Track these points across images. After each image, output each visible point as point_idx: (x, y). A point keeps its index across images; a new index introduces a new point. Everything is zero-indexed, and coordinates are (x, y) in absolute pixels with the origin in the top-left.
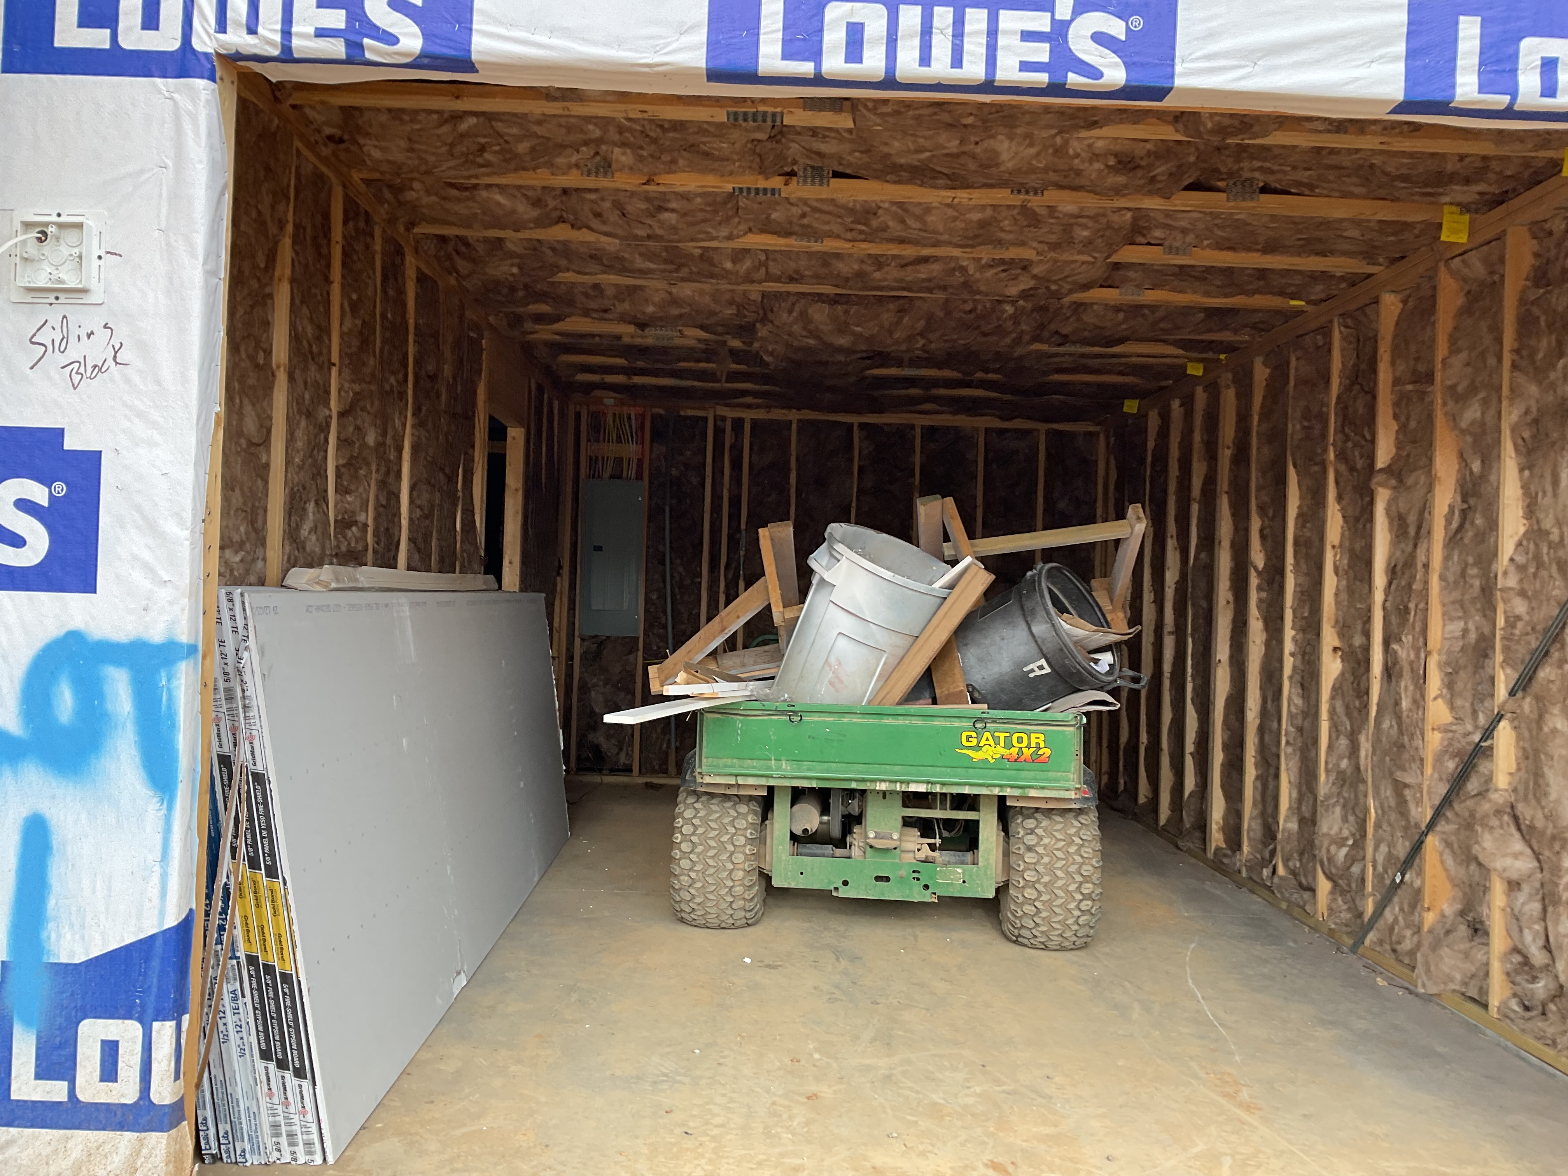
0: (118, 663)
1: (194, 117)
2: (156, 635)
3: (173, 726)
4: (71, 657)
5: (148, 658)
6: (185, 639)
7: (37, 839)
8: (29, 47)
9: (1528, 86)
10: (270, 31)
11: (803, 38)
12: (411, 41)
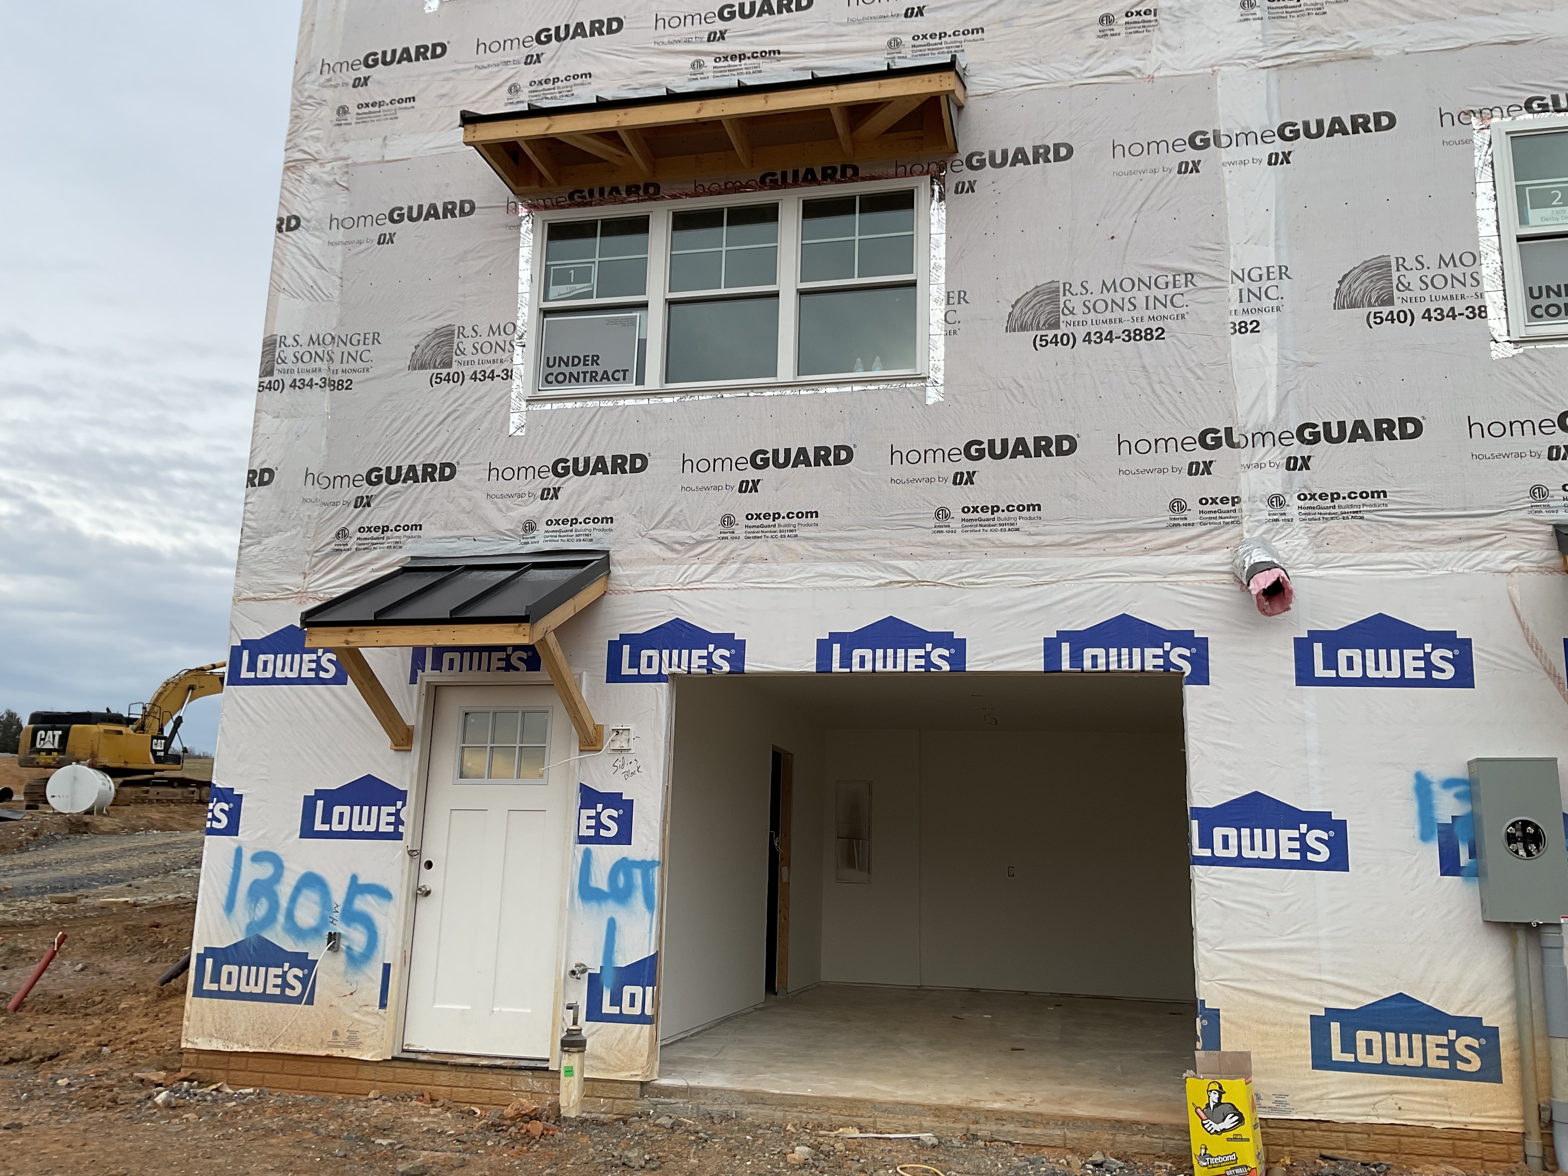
0: (637, 867)
1: (662, 694)
2: (649, 859)
3: (654, 888)
4: (623, 866)
5: (646, 866)
6: (657, 860)
7: (612, 926)
8: (614, 675)
9: (1087, 664)
10: (684, 667)
11: (846, 664)
12: (725, 668)
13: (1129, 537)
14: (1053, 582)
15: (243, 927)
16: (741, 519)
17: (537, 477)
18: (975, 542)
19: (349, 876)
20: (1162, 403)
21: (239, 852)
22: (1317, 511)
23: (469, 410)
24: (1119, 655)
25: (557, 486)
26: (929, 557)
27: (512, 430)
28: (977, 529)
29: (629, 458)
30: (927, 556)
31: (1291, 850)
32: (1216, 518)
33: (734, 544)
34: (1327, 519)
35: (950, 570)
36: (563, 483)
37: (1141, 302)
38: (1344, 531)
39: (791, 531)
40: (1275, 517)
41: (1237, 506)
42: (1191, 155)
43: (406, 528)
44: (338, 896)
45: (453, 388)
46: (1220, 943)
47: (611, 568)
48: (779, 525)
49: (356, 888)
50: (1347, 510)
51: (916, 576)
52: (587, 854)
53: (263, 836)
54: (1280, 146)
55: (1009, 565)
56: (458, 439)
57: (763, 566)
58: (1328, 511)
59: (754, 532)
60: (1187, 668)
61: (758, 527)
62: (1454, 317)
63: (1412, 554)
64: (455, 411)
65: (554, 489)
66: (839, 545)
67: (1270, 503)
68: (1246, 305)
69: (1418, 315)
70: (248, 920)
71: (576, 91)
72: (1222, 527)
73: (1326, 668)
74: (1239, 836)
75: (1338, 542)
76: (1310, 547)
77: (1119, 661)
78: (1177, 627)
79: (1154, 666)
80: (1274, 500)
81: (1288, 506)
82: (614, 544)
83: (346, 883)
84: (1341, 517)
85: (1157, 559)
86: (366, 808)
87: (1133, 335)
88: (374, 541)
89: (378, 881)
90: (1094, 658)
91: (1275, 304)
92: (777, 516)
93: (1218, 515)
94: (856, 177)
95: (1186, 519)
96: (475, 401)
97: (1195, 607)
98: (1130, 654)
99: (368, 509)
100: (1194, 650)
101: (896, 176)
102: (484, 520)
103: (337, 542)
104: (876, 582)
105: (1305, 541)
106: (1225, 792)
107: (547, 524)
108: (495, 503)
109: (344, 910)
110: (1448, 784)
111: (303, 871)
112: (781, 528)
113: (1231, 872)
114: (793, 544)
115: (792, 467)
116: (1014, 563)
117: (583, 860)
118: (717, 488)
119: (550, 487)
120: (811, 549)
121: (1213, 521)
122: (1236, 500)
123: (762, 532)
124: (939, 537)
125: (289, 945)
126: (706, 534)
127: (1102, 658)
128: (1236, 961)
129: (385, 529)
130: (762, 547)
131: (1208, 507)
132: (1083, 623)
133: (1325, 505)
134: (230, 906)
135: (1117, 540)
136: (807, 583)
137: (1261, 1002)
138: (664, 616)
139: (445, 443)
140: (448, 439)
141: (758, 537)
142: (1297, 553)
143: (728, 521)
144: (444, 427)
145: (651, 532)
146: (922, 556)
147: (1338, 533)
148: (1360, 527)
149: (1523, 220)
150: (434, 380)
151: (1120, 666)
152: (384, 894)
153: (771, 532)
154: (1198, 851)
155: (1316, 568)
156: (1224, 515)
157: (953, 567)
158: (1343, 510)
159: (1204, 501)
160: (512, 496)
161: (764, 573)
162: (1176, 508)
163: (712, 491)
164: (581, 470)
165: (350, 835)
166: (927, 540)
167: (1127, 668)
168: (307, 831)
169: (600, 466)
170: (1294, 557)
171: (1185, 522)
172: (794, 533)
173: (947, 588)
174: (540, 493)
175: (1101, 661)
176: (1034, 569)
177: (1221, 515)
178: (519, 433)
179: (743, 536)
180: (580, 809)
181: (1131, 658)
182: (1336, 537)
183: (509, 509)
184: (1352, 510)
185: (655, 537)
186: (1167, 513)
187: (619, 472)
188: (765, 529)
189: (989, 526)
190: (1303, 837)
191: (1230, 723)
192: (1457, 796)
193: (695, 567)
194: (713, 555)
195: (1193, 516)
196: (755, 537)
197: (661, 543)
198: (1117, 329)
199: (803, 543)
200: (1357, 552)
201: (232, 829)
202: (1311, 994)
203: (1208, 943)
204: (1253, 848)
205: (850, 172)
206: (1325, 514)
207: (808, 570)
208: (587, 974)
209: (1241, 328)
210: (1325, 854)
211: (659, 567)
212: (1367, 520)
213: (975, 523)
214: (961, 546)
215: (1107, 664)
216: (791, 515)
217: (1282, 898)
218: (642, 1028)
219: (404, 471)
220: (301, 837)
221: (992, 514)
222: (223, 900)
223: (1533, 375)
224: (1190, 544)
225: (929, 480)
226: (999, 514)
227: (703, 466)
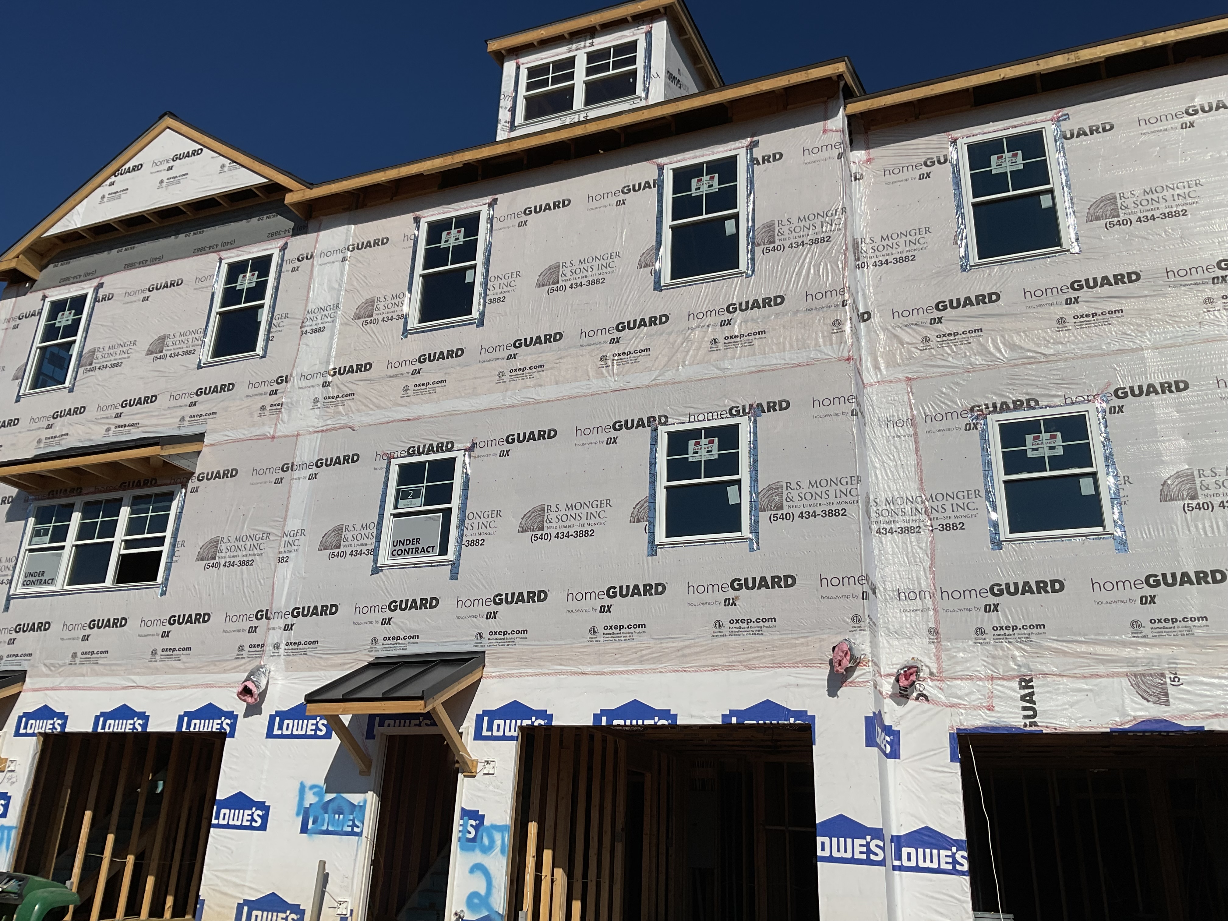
1: (32, 743)
2: (12, 825)
3: (11, 840)
5: (10, 829)
6: (15, 826)
8: (17, 734)
9: (192, 728)
10: (43, 729)
11: (103, 727)
12: (59, 729)
13: (219, 664)
16: (79, 655)
17: (8, 633)
18: (162, 667)
20: (246, 597)
22: (291, 651)
24: (205, 723)
26: (144, 674)
28: (165, 660)
29: (44, 623)
31: (247, 821)
33: (74, 667)
34: (293, 655)
35: (150, 680)
36: (17, 636)
37: (248, 547)
38: (298, 660)
39: (97, 661)
41: (262, 649)
42: (281, 474)
47: (26, 679)
50: (302, 650)
51: (137, 683)
54: (314, 470)
55: (173, 678)
57: (82, 678)
58: (295, 651)
59: (82, 661)
60: (228, 729)
61: (85, 658)
62: (361, 554)
63: (322, 672)
65: (13, 639)
66: (112, 668)
67: (275, 647)
68: (286, 549)
69: (348, 554)
71: (63, 442)
73: (278, 729)
74: (230, 814)
75: (293, 667)
76: (283, 669)
77: (204, 726)
78: (228, 709)
79: (216, 729)
80: (277, 645)
81: (281, 648)
82: (29, 667)
87: (243, 563)
90: (195, 725)
91: (296, 548)
92: (93, 653)
93: (255, 652)
94: (156, 485)
98: (209, 723)
100: (232, 721)
101: (170, 484)
104: (122, 686)
105: (283, 666)
106: (230, 791)
107: (7, 657)
110: (312, 787)
112: (93, 659)
113: (223, 831)
114: (96, 667)
115: (104, 628)
118: (73, 639)
120: (102, 670)
122: (263, 646)
124: (150, 664)
126: (64, 662)
128: (216, 876)
130: (84, 669)
131: (252, 649)
132: (194, 707)
133: (295, 648)
135: (215, 665)
137: (222, 896)
138: (40, 704)
141: (84, 664)
142: (279, 671)
143: (74, 655)
145: (45, 661)
146: (142, 673)
147: (295, 662)
148: (305, 658)
149: (396, 507)
153: (89, 661)
154: (214, 821)
156: (257, 653)
157: (153, 678)
158: (300, 650)
159: (251, 646)
161: (82, 681)
162: (239, 650)
163: (71, 641)
164: (25, 629)
166: (146, 665)
167: (206, 730)
169: (32, 628)
171: (241, 656)
173: (148, 689)
174: (8, 641)
175: (197, 726)
176: (181, 680)
179: (78, 663)
181: (208, 725)
182: (294, 664)
184: (304, 650)
185: (46, 663)
186: (235, 653)
187: (39, 631)
188: (87, 660)
189: (170, 658)
190: (253, 814)
191: (237, 757)
192: (314, 794)
193: (57, 678)
194: (64, 673)
195: (245, 653)
197: (47, 666)
198: (237, 560)
199: (100, 667)
202: (240, 892)
204: (233, 820)
205: (154, 482)
206: (293, 652)
207: (100, 680)
209: (281, 560)
210: (259, 823)
212: (309, 655)
213: (165, 657)
214: (157, 669)
215: (199, 728)
216: (98, 653)
217: (239, 844)
221: (173, 652)
223: (384, 582)
224: (241, 668)
225: (153, 635)
226: (175, 652)
227: (70, 628)
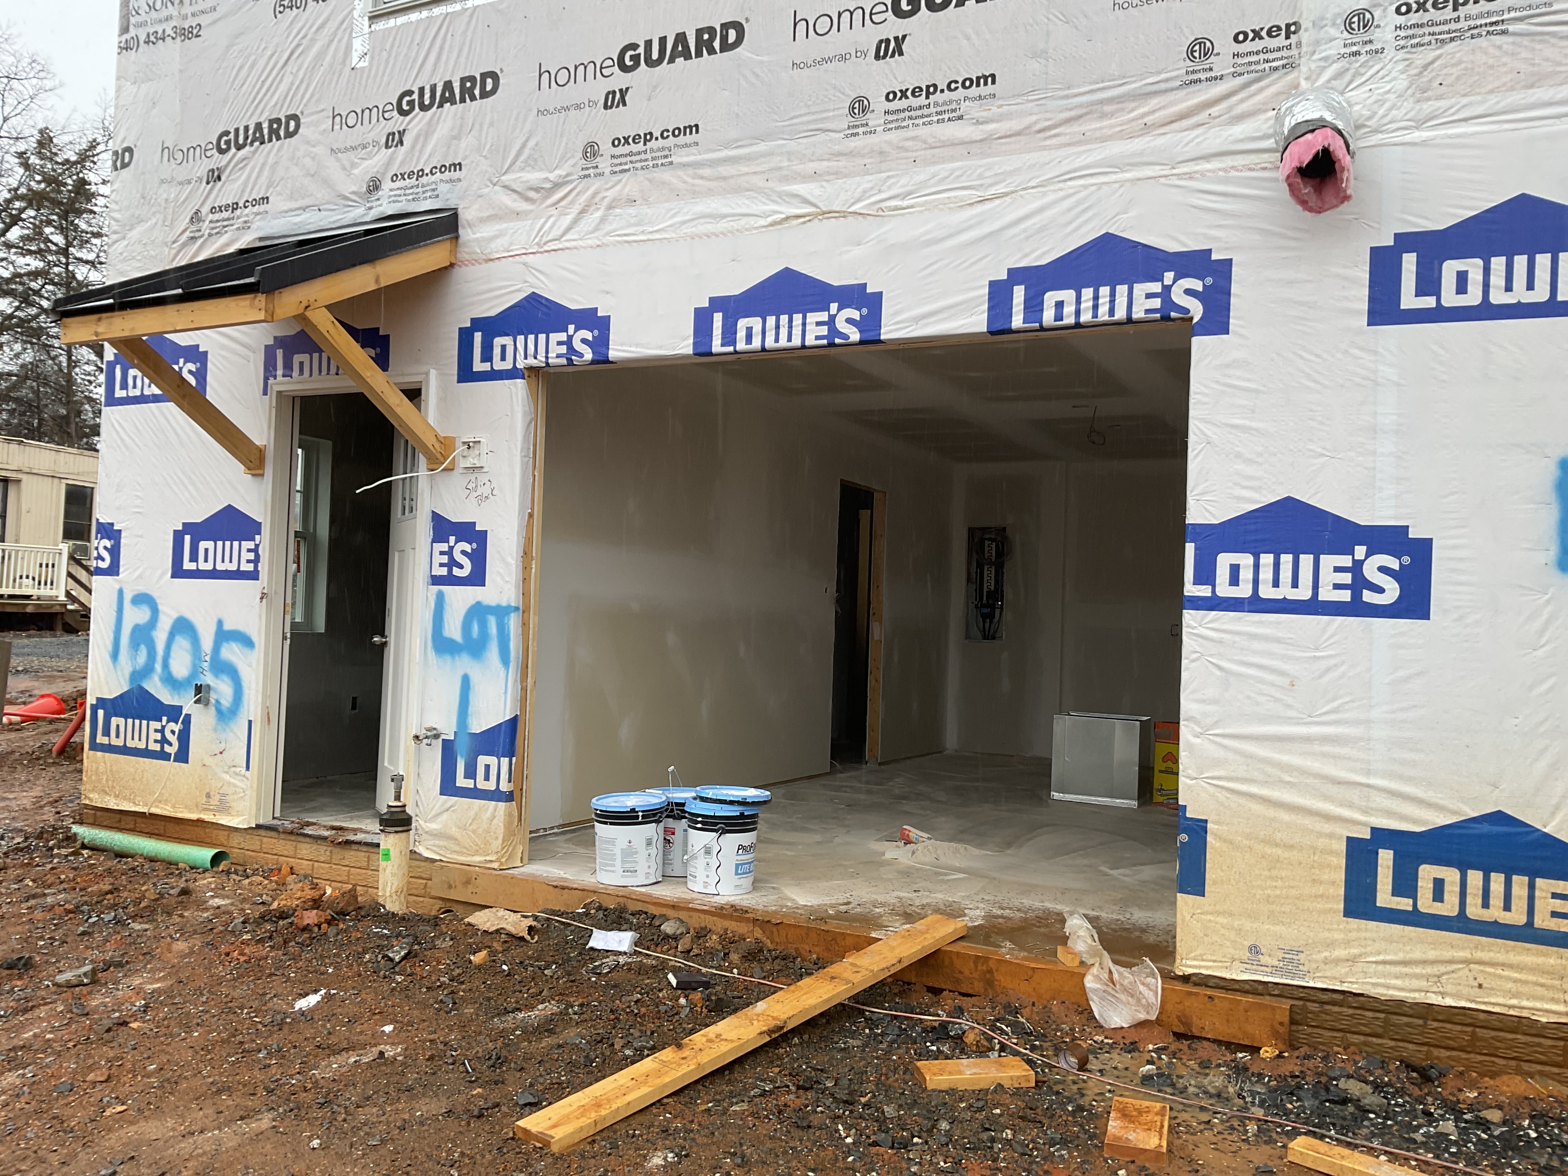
0: (491, 614)
1: (517, 394)
2: (504, 603)
4: (477, 612)
5: (501, 612)
6: (513, 604)
7: (466, 683)
8: (467, 374)
9: (1048, 316)
10: (541, 357)
11: (729, 336)
12: (588, 356)
13: (1122, 109)
14: (1006, 194)
15: (127, 677)
16: (606, 148)
17: (381, 119)
18: (901, 144)
19: (215, 620)
21: (121, 592)
22: (1427, 30)
23: (313, 41)
24: (1096, 298)
25: (401, 129)
26: (837, 174)
27: (355, 60)
28: (905, 124)
29: (478, 79)
30: (836, 173)
31: (1337, 587)
32: (1258, 62)
33: (596, 184)
34: (1443, 41)
35: (865, 192)
36: (408, 124)
38: (1471, 57)
39: (666, 157)
40: (1354, 49)
41: (1294, 38)
43: (256, 202)
44: (207, 643)
45: (297, 15)
46: (1215, 724)
47: (461, 231)
48: (652, 150)
49: (223, 635)
50: (1479, 22)
51: (820, 205)
52: (440, 597)
53: (140, 577)
55: (946, 174)
56: (302, 82)
57: (630, 210)
58: (1446, 28)
59: (621, 164)
60: (1196, 309)
61: (626, 155)
64: (298, 45)
65: (399, 132)
66: (725, 170)
67: (1348, 26)
70: (131, 669)
72: (1268, 76)
73: (1420, 292)
74: (1257, 567)
75: (1458, 78)
76: (1410, 92)
77: (1095, 307)
78: (1184, 244)
79: (1147, 311)
80: (1356, 19)
81: (1378, 26)
82: (461, 198)
83: (213, 629)
84: (1468, 34)
85: (1161, 141)
86: (228, 543)
88: (225, 223)
89: (241, 627)
90: (1060, 305)
92: (648, 137)
93: (1262, 56)
95: (1211, 69)
96: (318, 29)
97: (1215, 211)
98: (1113, 295)
99: (219, 184)
100: (1209, 281)
102: (327, 183)
103: (193, 228)
104: (770, 220)
105: (1402, 83)
106: (1239, 499)
107: (393, 181)
108: (338, 160)
109: (212, 659)
111: (175, 615)
112: (654, 155)
113: (1240, 619)
114: (665, 175)
115: (669, 63)
116: (953, 171)
117: (436, 605)
118: (578, 107)
119: (395, 130)
120: (690, 180)
121: (1253, 67)
123: (631, 162)
124: (853, 143)
125: (166, 697)
126: (564, 173)
127: (1070, 304)
128: (1236, 751)
129: (235, 206)
130: (629, 185)
131: (1248, 46)
132: (1045, 253)
133: (1442, 18)
134: (115, 655)
135: (1101, 117)
136: (687, 230)
137: (1271, 812)
138: (519, 290)
139: (290, 89)
140: (292, 84)
141: (625, 171)
142: (1387, 105)
143: (591, 151)
144: (289, 68)
145: (503, 178)
146: (829, 173)
147: (1460, 62)
148: (1500, 47)
150: (278, 9)
151: (1095, 315)
152: (247, 642)
153: (641, 161)
154: (1193, 591)
155: (1417, 128)
156: (1271, 56)
157: (869, 185)
158: (1472, 23)
159: (1241, 37)
160: (354, 148)
161: (633, 221)
162: (1197, 54)
163: (573, 113)
164: (427, 102)
165: (214, 574)
166: (837, 148)
167: (1106, 318)
168: (178, 572)
169: (447, 96)
170: (1381, 112)
171: (1209, 75)
172: (669, 160)
173: (860, 218)
174: (384, 140)
175: (1069, 310)
176: (980, 177)
177: (1266, 56)
178: (362, 64)
179: (607, 171)
180: (433, 541)
181: (1112, 301)
182: (1456, 71)
183: (354, 165)
184: (1488, 21)
185: (507, 183)
186: (1182, 64)
187: (468, 100)
188: (634, 158)
189: (922, 117)
190: (1358, 565)
191: (1257, 391)
193: (552, 220)
194: (572, 202)
195: (1221, 64)
196: (622, 171)
197: (514, 191)
199: (680, 173)
200: (1491, 92)
201: (113, 570)
202: (1351, 806)
203: (1197, 723)
204: (1276, 584)
206: (1440, 34)
207: (685, 211)
208: (440, 740)
210: (1392, 592)
211: (512, 224)
212: (1514, 34)
213: (902, 115)
214: (881, 153)
215: (1078, 313)
216: (665, 134)
217: (1316, 658)
218: (496, 807)
219: (251, 132)
220: (172, 577)
221: (927, 97)
222: (110, 647)
224: (1215, 110)
225: (843, 58)
226: (937, 97)
227: (563, 77)
